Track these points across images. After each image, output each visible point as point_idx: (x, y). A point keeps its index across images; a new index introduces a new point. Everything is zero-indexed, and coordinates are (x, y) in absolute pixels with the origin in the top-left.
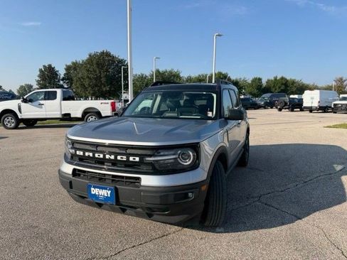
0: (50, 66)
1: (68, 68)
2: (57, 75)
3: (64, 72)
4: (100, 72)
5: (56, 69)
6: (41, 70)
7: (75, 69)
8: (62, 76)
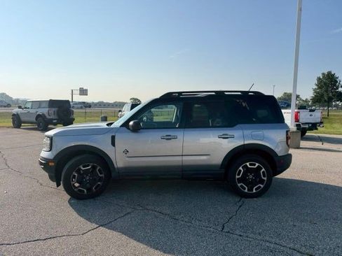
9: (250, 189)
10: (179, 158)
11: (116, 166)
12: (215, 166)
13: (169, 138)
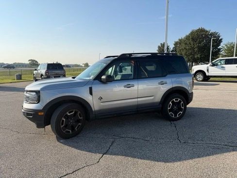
1: (176, 44)
3: (174, 46)
6: (159, 47)
7: (180, 43)
8: (171, 49)
9: (176, 115)
10: (136, 100)
11: (93, 110)
12: (157, 103)
13: (128, 86)
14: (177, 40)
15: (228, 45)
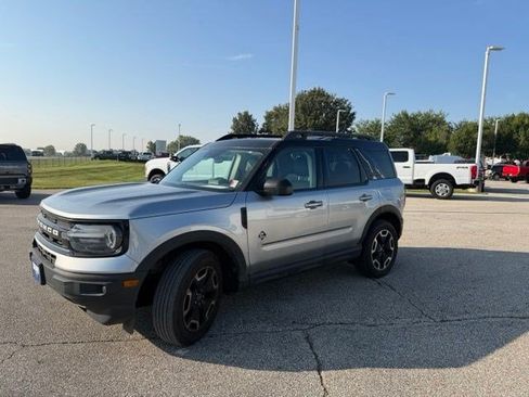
0: (246, 113)
1: (269, 117)
2: (254, 125)
3: (264, 121)
4: (306, 121)
5: (254, 117)
6: (235, 120)
7: (277, 116)
8: (260, 127)
11: (247, 263)
13: (314, 205)
14: (271, 109)
15: (361, 126)
